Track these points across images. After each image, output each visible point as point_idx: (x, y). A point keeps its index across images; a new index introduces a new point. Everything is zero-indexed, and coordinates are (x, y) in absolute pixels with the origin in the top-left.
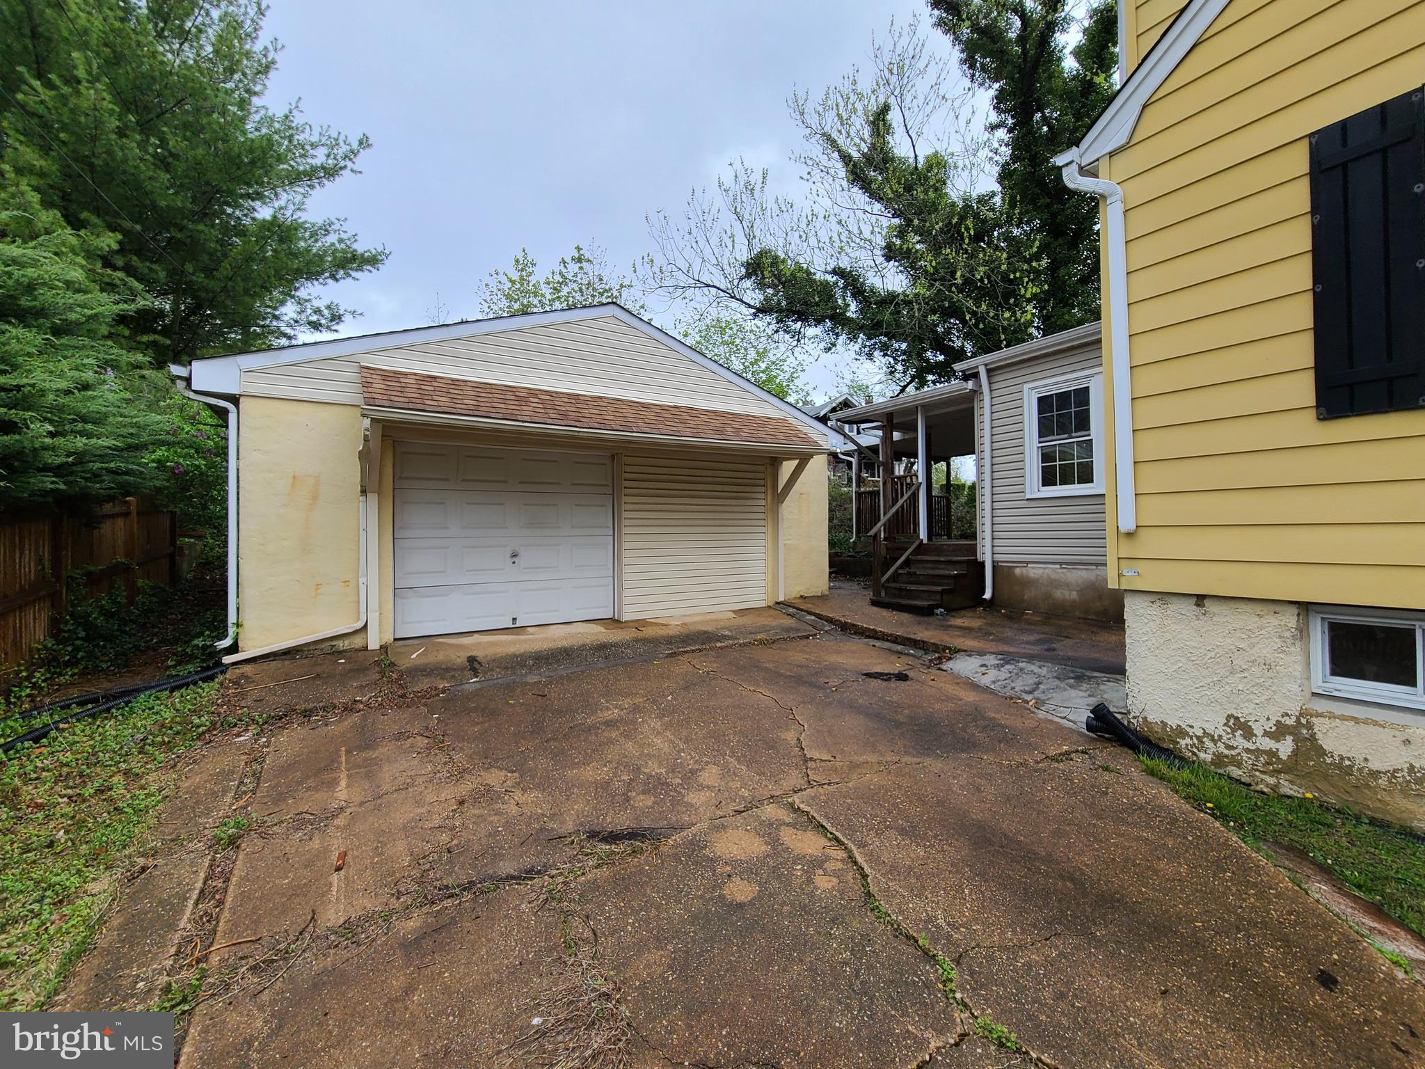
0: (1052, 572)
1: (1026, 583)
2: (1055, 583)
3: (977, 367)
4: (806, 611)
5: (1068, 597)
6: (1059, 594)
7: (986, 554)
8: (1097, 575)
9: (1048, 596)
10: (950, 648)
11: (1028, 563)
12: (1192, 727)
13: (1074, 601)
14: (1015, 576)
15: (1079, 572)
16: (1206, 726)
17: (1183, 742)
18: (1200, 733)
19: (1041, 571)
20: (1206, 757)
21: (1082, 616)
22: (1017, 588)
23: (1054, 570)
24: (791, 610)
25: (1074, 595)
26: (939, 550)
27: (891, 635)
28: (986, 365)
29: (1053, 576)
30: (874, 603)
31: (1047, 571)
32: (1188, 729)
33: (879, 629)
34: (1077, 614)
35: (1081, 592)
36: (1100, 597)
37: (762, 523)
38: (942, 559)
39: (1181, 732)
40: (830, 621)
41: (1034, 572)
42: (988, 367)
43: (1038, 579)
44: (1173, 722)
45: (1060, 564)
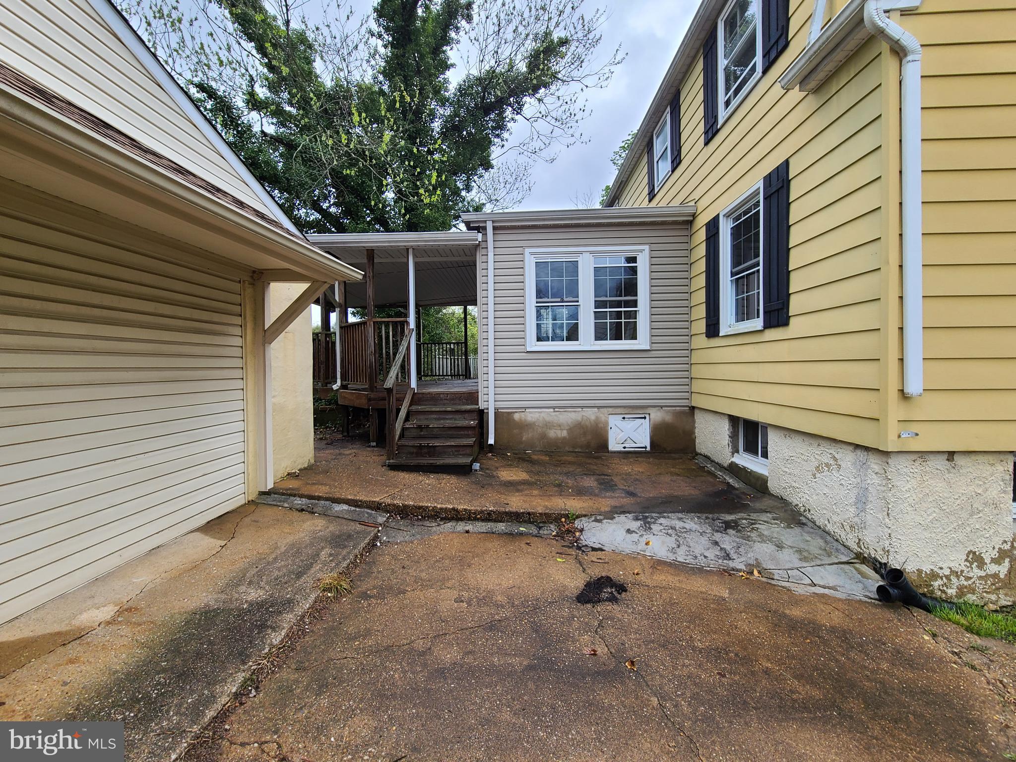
0: (547, 415)
1: (524, 426)
2: (549, 425)
3: (485, 222)
4: (327, 499)
5: (559, 436)
6: (552, 434)
7: (489, 402)
8: (583, 416)
9: (544, 436)
10: (566, 516)
11: (525, 408)
12: (941, 568)
13: (564, 438)
14: (514, 420)
15: (569, 414)
16: (952, 565)
17: (936, 584)
18: (947, 572)
19: (537, 415)
20: (952, 592)
21: (571, 450)
22: (515, 431)
23: (548, 413)
24: (298, 502)
25: (565, 433)
26: (435, 399)
27: (482, 512)
28: (493, 222)
29: (548, 419)
30: (393, 468)
31: (542, 415)
32: (939, 571)
33: (461, 507)
34: (567, 449)
35: (570, 430)
36: (585, 434)
37: (238, 373)
38: (449, 409)
39: (934, 576)
40: (377, 507)
41: (531, 416)
42: (495, 224)
43: (534, 423)
44: (926, 568)
45: (554, 408)
